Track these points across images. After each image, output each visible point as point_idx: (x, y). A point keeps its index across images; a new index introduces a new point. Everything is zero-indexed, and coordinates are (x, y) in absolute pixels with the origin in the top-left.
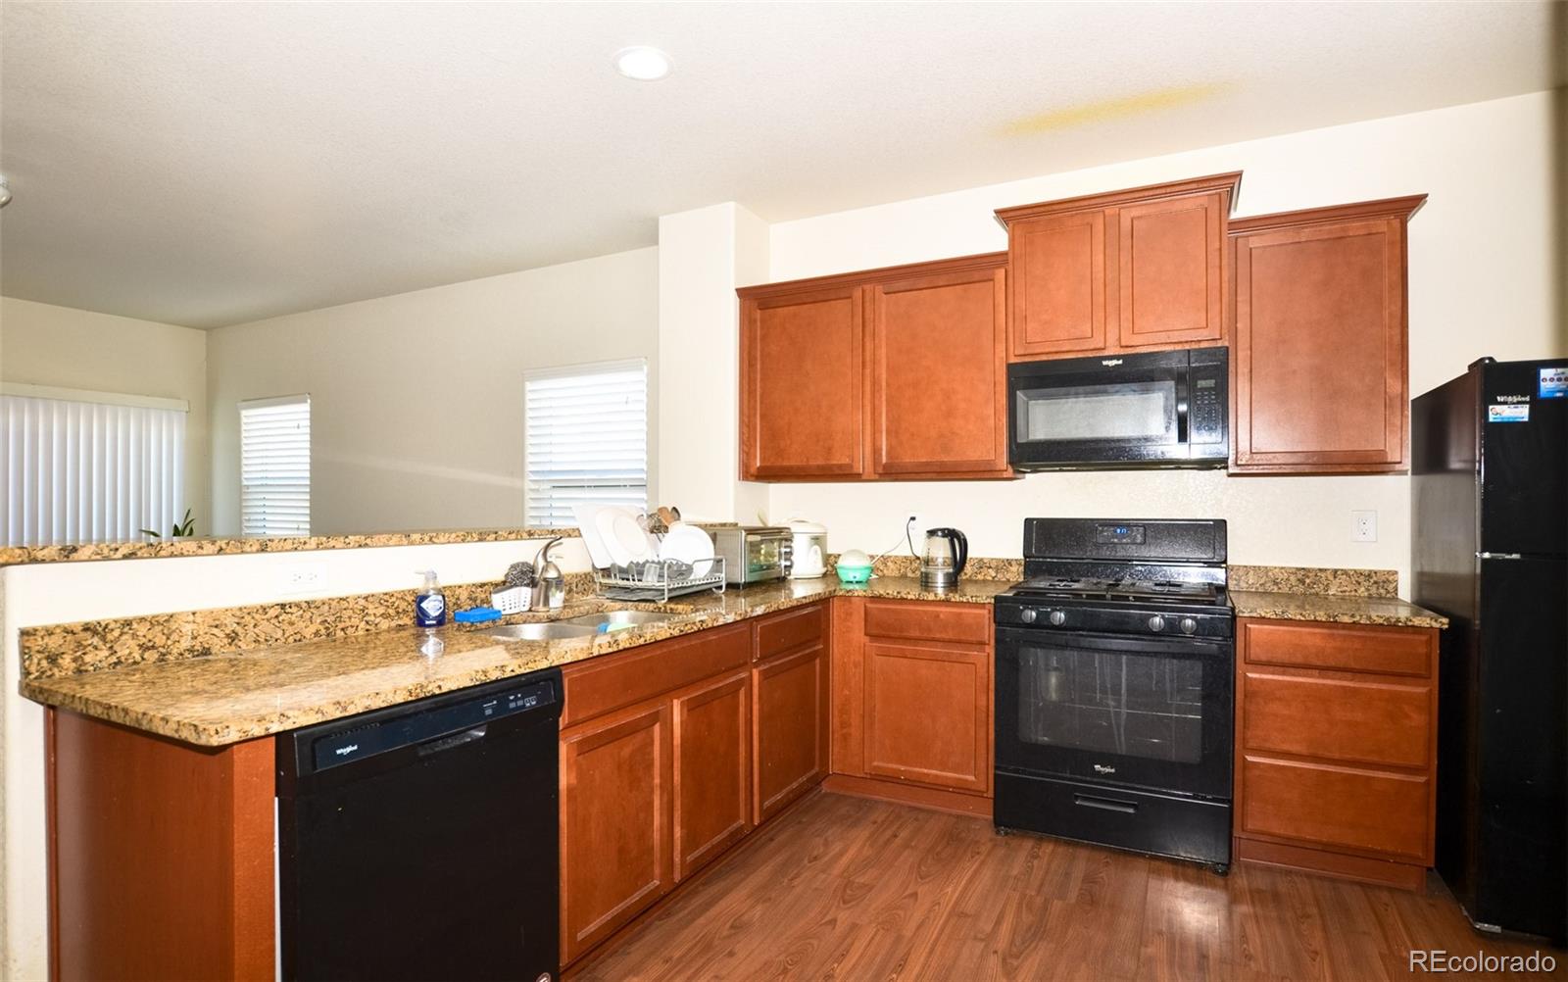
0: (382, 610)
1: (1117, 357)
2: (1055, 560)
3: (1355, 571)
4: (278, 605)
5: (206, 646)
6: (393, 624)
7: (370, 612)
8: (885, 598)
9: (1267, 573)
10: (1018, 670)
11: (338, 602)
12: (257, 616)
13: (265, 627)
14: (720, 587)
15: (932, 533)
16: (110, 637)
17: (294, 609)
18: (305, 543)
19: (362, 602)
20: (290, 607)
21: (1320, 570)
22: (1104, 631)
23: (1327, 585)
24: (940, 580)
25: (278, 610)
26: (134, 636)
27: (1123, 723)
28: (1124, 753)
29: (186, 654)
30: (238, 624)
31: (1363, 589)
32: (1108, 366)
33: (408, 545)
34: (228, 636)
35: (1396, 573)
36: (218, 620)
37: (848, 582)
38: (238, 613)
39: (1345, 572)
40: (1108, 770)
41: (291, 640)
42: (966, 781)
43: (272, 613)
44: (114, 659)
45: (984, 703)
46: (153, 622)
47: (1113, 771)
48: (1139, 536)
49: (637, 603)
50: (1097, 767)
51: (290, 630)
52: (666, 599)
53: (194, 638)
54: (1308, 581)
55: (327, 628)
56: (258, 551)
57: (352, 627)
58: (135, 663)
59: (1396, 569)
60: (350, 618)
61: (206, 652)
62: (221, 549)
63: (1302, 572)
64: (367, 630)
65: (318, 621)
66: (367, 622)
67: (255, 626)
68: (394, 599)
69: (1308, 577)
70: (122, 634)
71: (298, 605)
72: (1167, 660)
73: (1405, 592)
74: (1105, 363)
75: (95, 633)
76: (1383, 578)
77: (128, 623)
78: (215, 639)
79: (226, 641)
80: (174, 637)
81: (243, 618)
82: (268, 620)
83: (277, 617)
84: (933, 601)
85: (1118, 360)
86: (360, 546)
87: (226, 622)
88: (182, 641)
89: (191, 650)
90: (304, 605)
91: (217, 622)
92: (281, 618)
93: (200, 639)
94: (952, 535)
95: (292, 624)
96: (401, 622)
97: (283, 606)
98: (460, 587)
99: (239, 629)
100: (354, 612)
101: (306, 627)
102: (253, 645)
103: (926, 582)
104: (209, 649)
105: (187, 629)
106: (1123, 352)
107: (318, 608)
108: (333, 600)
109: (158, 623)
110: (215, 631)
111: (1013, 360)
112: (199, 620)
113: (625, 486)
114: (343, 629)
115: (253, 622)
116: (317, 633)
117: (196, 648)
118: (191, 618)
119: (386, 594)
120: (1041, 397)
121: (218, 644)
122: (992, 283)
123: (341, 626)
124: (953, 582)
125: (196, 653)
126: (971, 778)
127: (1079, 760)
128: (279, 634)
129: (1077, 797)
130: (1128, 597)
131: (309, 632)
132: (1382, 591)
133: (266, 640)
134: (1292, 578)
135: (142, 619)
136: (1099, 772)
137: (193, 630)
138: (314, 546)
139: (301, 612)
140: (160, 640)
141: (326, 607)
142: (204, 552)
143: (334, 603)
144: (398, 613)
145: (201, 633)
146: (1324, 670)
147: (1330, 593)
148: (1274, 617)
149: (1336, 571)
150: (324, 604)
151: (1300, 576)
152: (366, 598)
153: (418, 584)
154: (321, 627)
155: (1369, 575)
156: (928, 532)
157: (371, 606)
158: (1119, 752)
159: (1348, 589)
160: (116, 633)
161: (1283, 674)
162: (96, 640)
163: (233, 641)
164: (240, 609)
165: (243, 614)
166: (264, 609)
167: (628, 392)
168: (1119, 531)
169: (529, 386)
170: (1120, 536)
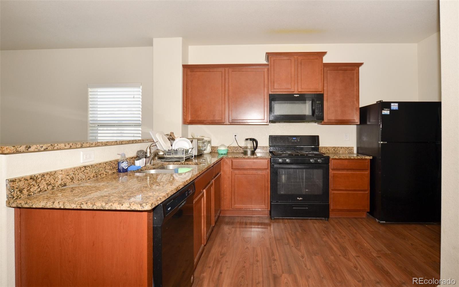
0: (109, 168)
1: (298, 94)
3: (345, 147)
4: (84, 166)
5: (65, 183)
6: (112, 172)
7: (107, 168)
8: (238, 158)
9: (327, 148)
10: (277, 175)
11: (99, 165)
12: (79, 171)
13: (81, 174)
14: (193, 157)
15: (247, 139)
16: (38, 181)
17: (88, 168)
18: (92, 144)
19: (105, 165)
20: (87, 167)
21: (338, 147)
22: (300, 164)
23: (340, 151)
24: (249, 152)
26: (45, 180)
27: (304, 186)
30: (74, 174)
31: (347, 151)
35: (353, 147)
36: (68, 173)
37: (221, 154)
38: (74, 170)
39: (343, 147)
40: (301, 199)
41: (87, 179)
42: (262, 207)
43: (83, 169)
44: (39, 190)
45: (267, 185)
46: (50, 174)
48: (299, 140)
49: (174, 162)
50: (298, 198)
51: (87, 175)
52: (184, 161)
53: (62, 180)
54: (336, 150)
55: (96, 175)
57: (102, 173)
58: (45, 191)
59: (353, 146)
60: (102, 170)
61: (65, 185)
62: (71, 147)
63: (334, 148)
64: (106, 175)
65: (94, 172)
66: (106, 172)
67: (78, 175)
68: (112, 163)
69: (335, 149)
70: (42, 179)
71: (89, 166)
72: (314, 170)
73: (355, 151)
74: (295, 95)
75: (34, 180)
76: (351, 149)
77: (43, 175)
78: (68, 180)
79: (70, 180)
80: (56, 180)
81: (75, 172)
82: (81, 172)
83: (84, 171)
84: (253, 158)
86: (105, 145)
87: (70, 173)
88: (58, 181)
89: (61, 185)
90: (91, 166)
91: (68, 174)
92: (85, 171)
93: (63, 180)
94: (253, 140)
95: (87, 173)
96: (114, 171)
97: (85, 167)
99: (74, 176)
100: (103, 168)
101: (91, 174)
102: (78, 182)
103: (245, 153)
104: (66, 184)
105: (60, 177)
107: (94, 167)
108: (98, 164)
109: (52, 175)
110: (68, 177)
111: (270, 93)
112: (63, 173)
113: (132, 125)
114: (100, 175)
115: (77, 173)
116: (94, 176)
117: (62, 184)
118: (61, 172)
119: (110, 162)
121: (68, 182)
123: (100, 173)
124: (252, 153)
125: (62, 186)
126: (264, 206)
127: (293, 197)
128: (84, 177)
129: (293, 207)
130: (304, 155)
131: (92, 176)
132: (351, 152)
133: (81, 179)
134: (332, 149)
135: (47, 174)
137: (61, 177)
138: (94, 145)
139: (90, 169)
140: (52, 182)
142: (66, 148)
143: (98, 165)
144: (113, 168)
145: (64, 178)
146: (348, 170)
147: (340, 152)
148: (338, 158)
149: (341, 147)
150: (95, 166)
152: (106, 163)
153: (119, 157)
155: (348, 148)
156: (246, 139)
157: (107, 166)
158: (304, 194)
159: (344, 151)
160: (40, 179)
161: (339, 171)
162: (34, 183)
163: (72, 180)
164: (74, 168)
166: (80, 168)
167: (134, 94)
168: (294, 138)
169: (90, 90)
170: (294, 140)
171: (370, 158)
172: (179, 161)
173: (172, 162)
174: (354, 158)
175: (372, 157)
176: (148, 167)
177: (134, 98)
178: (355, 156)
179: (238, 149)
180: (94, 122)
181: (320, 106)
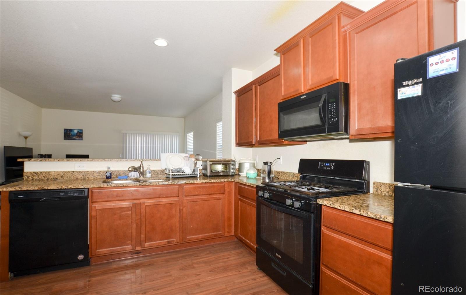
0: (98, 174)
1: (306, 95)
6: (101, 177)
11: (87, 172)
12: (67, 173)
13: (69, 175)
16: (38, 174)
17: (76, 173)
19: (93, 172)
25: (72, 172)
26: (42, 175)
29: (53, 179)
33: (104, 161)
34: (61, 176)
36: (59, 173)
37: (250, 178)
38: (63, 172)
43: (71, 173)
44: (39, 178)
46: (46, 173)
47: (280, 257)
48: (333, 167)
51: (75, 177)
52: (171, 178)
53: (54, 176)
55: (84, 177)
56: (67, 161)
58: (43, 179)
60: (89, 175)
61: (57, 179)
66: (94, 177)
67: (67, 175)
68: (101, 172)
70: (40, 174)
71: (77, 172)
74: (302, 98)
75: (35, 174)
77: (41, 172)
79: (61, 177)
80: (50, 175)
83: (72, 174)
86: (91, 161)
87: (61, 174)
88: (52, 176)
89: (54, 178)
90: (78, 172)
93: (55, 176)
95: (75, 175)
96: (103, 177)
97: (73, 172)
98: (120, 171)
99: (63, 175)
100: (91, 174)
102: (67, 179)
105: (53, 174)
107: (82, 173)
108: (85, 171)
109: (47, 173)
110: (59, 175)
114: (88, 177)
115: (66, 174)
116: (81, 178)
118: (54, 172)
119: (99, 171)
121: (59, 178)
123: (87, 177)
128: (72, 177)
131: (79, 177)
135: (44, 172)
136: (277, 256)
140: (47, 176)
141: (84, 173)
143: (85, 172)
144: (102, 175)
152: (94, 172)
154: (82, 176)
157: (95, 173)
158: (282, 251)
160: (39, 174)
162: (35, 175)
165: (64, 173)
166: (69, 172)
168: (327, 164)
170: (327, 166)
181: (333, 107)
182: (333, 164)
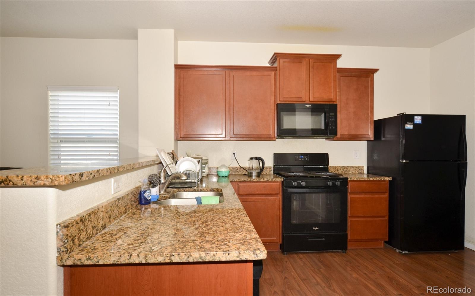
1: (310, 104)
2: (282, 167)
3: (355, 167)
7: (132, 200)
8: (246, 181)
9: (335, 168)
15: (251, 158)
20: (120, 200)
21: (348, 167)
23: (349, 171)
24: (254, 174)
26: (91, 222)
28: (321, 223)
30: (111, 210)
31: (357, 171)
32: (307, 107)
34: (109, 217)
35: (364, 167)
37: (222, 177)
39: (353, 167)
40: (316, 228)
41: (120, 216)
42: (273, 239)
43: (117, 203)
45: (279, 213)
47: (318, 228)
48: (306, 158)
50: (314, 228)
52: (197, 186)
53: (103, 220)
54: (345, 170)
59: (363, 166)
60: (129, 203)
63: (344, 167)
65: (124, 206)
66: (132, 205)
67: (114, 211)
68: (136, 193)
69: (345, 169)
72: (332, 194)
73: (365, 172)
74: (306, 106)
76: (361, 168)
79: (108, 220)
80: (99, 220)
81: (112, 207)
84: (263, 181)
85: (310, 105)
89: (102, 227)
91: (107, 210)
92: (118, 206)
94: (259, 159)
95: (120, 208)
96: (136, 204)
97: (118, 199)
99: (111, 213)
102: (113, 220)
103: (250, 175)
105: (101, 215)
106: (311, 103)
110: (107, 215)
111: (279, 102)
112: (104, 210)
113: (107, 141)
114: (128, 209)
117: (103, 225)
120: (287, 115)
122: (270, 76)
123: (128, 207)
124: (259, 175)
126: (275, 238)
127: (308, 226)
128: (118, 214)
129: (309, 238)
130: (320, 176)
131: (123, 212)
132: (361, 172)
133: (116, 217)
134: (342, 169)
136: (314, 229)
140: (96, 223)
144: (136, 199)
146: (365, 193)
147: (350, 173)
148: (356, 180)
149: (351, 167)
150: (125, 197)
151: (343, 169)
154: (125, 209)
155: (358, 168)
156: (250, 158)
158: (319, 223)
159: (354, 171)
161: (357, 195)
167: (109, 101)
168: (301, 157)
169: (50, 94)
170: (301, 158)
171: (389, 179)
172: (191, 187)
173: (182, 189)
174: (373, 180)
175: (391, 178)
176: (164, 196)
177: (109, 105)
178: (365, 176)
179: (238, 170)
180: (55, 137)
181: (333, 119)
182: (306, 157)
